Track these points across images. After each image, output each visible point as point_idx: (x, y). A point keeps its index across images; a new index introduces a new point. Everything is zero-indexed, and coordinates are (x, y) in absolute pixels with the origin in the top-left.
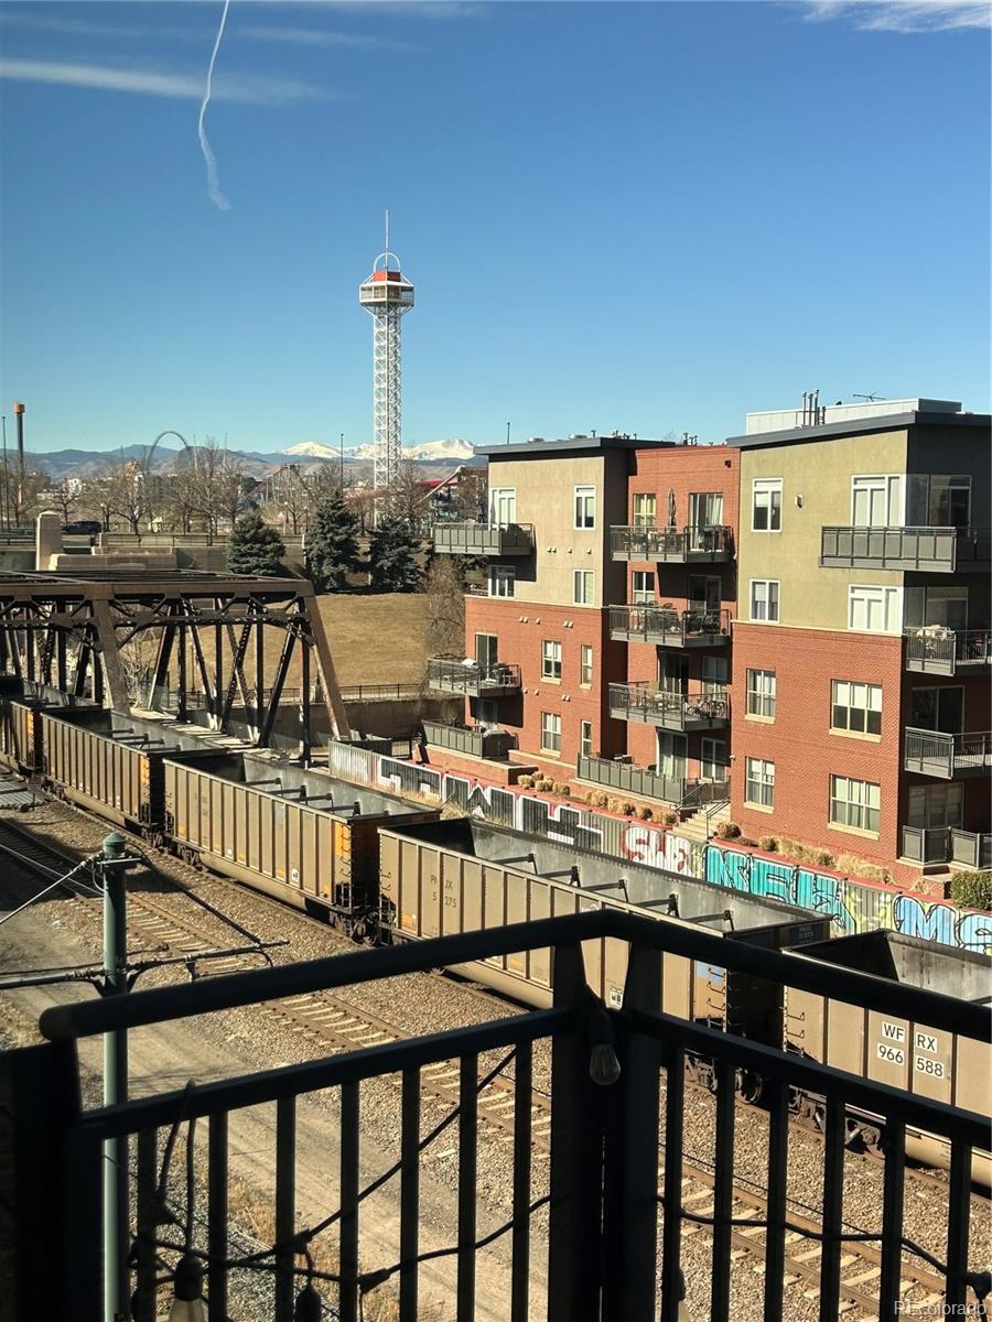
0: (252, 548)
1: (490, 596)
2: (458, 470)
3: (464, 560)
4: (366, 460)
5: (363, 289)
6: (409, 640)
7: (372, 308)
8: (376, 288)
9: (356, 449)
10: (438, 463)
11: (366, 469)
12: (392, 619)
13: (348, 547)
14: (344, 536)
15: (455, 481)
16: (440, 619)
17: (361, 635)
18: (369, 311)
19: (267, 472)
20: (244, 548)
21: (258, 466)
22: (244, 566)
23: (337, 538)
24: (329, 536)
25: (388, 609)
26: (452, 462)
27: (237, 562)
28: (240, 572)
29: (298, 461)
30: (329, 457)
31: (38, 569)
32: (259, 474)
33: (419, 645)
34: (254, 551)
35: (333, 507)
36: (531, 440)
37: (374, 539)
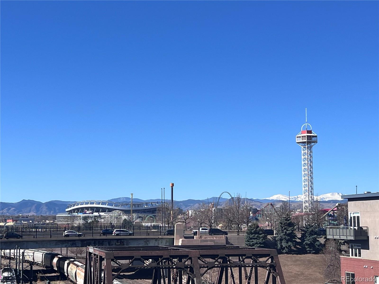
0: (254, 236)
1: (351, 257)
2: (337, 205)
3: (340, 241)
4: (300, 201)
5: (297, 137)
6: (318, 274)
7: (301, 144)
8: (303, 137)
9: (296, 197)
10: (329, 202)
11: (300, 205)
12: (311, 265)
13: (292, 236)
14: (291, 231)
15: (336, 209)
16: (330, 265)
17: (298, 272)
18: (300, 145)
19: (262, 206)
20: (251, 236)
21: (259, 204)
22: (251, 243)
23: (288, 232)
24: (285, 231)
25: (309, 261)
26: (335, 201)
27: (249, 241)
28: (250, 246)
29: (274, 202)
30: (286, 200)
31: (174, 245)
32: (259, 207)
33: (322, 276)
34: (255, 237)
35: (286, 220)
36: (366, 192)
37: (303, 232)
